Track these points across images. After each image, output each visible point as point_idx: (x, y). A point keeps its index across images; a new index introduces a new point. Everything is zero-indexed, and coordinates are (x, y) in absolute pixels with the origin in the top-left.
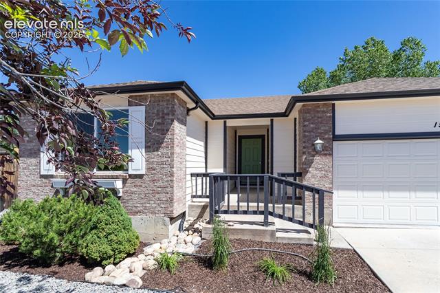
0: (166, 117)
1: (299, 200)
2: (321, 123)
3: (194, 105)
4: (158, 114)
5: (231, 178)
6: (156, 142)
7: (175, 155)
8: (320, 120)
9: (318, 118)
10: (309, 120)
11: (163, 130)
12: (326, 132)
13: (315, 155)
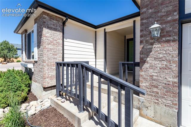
2: (162, 4)
12: (169, 13)
13: (154, 42)
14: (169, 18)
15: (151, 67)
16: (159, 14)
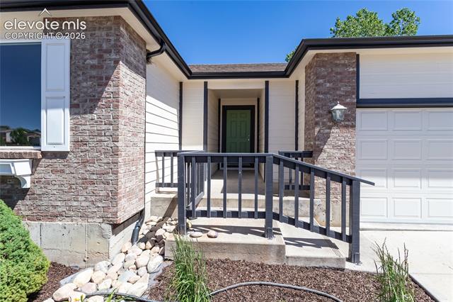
0: (106, 56)
1: (307, 190)
2: (341, 81)
3: (157, 47)
4: (92, 51)
5: (213, 159)
6: (88, 99)
7: (122, 121)
8: (339, 76)
9: (337, 73)
10: (323, 77)
11: (101, 78)
12: (348, 94)
13: (332, 126)
14: (348, 100)
15: (330, 157)
16: (338, 92)
